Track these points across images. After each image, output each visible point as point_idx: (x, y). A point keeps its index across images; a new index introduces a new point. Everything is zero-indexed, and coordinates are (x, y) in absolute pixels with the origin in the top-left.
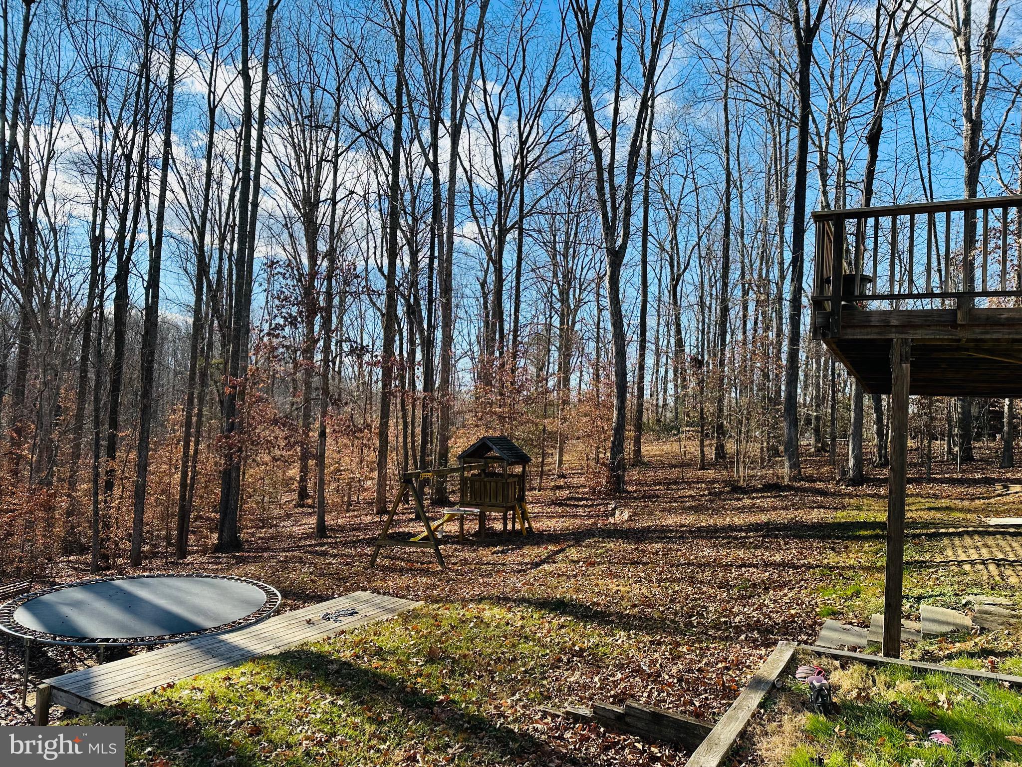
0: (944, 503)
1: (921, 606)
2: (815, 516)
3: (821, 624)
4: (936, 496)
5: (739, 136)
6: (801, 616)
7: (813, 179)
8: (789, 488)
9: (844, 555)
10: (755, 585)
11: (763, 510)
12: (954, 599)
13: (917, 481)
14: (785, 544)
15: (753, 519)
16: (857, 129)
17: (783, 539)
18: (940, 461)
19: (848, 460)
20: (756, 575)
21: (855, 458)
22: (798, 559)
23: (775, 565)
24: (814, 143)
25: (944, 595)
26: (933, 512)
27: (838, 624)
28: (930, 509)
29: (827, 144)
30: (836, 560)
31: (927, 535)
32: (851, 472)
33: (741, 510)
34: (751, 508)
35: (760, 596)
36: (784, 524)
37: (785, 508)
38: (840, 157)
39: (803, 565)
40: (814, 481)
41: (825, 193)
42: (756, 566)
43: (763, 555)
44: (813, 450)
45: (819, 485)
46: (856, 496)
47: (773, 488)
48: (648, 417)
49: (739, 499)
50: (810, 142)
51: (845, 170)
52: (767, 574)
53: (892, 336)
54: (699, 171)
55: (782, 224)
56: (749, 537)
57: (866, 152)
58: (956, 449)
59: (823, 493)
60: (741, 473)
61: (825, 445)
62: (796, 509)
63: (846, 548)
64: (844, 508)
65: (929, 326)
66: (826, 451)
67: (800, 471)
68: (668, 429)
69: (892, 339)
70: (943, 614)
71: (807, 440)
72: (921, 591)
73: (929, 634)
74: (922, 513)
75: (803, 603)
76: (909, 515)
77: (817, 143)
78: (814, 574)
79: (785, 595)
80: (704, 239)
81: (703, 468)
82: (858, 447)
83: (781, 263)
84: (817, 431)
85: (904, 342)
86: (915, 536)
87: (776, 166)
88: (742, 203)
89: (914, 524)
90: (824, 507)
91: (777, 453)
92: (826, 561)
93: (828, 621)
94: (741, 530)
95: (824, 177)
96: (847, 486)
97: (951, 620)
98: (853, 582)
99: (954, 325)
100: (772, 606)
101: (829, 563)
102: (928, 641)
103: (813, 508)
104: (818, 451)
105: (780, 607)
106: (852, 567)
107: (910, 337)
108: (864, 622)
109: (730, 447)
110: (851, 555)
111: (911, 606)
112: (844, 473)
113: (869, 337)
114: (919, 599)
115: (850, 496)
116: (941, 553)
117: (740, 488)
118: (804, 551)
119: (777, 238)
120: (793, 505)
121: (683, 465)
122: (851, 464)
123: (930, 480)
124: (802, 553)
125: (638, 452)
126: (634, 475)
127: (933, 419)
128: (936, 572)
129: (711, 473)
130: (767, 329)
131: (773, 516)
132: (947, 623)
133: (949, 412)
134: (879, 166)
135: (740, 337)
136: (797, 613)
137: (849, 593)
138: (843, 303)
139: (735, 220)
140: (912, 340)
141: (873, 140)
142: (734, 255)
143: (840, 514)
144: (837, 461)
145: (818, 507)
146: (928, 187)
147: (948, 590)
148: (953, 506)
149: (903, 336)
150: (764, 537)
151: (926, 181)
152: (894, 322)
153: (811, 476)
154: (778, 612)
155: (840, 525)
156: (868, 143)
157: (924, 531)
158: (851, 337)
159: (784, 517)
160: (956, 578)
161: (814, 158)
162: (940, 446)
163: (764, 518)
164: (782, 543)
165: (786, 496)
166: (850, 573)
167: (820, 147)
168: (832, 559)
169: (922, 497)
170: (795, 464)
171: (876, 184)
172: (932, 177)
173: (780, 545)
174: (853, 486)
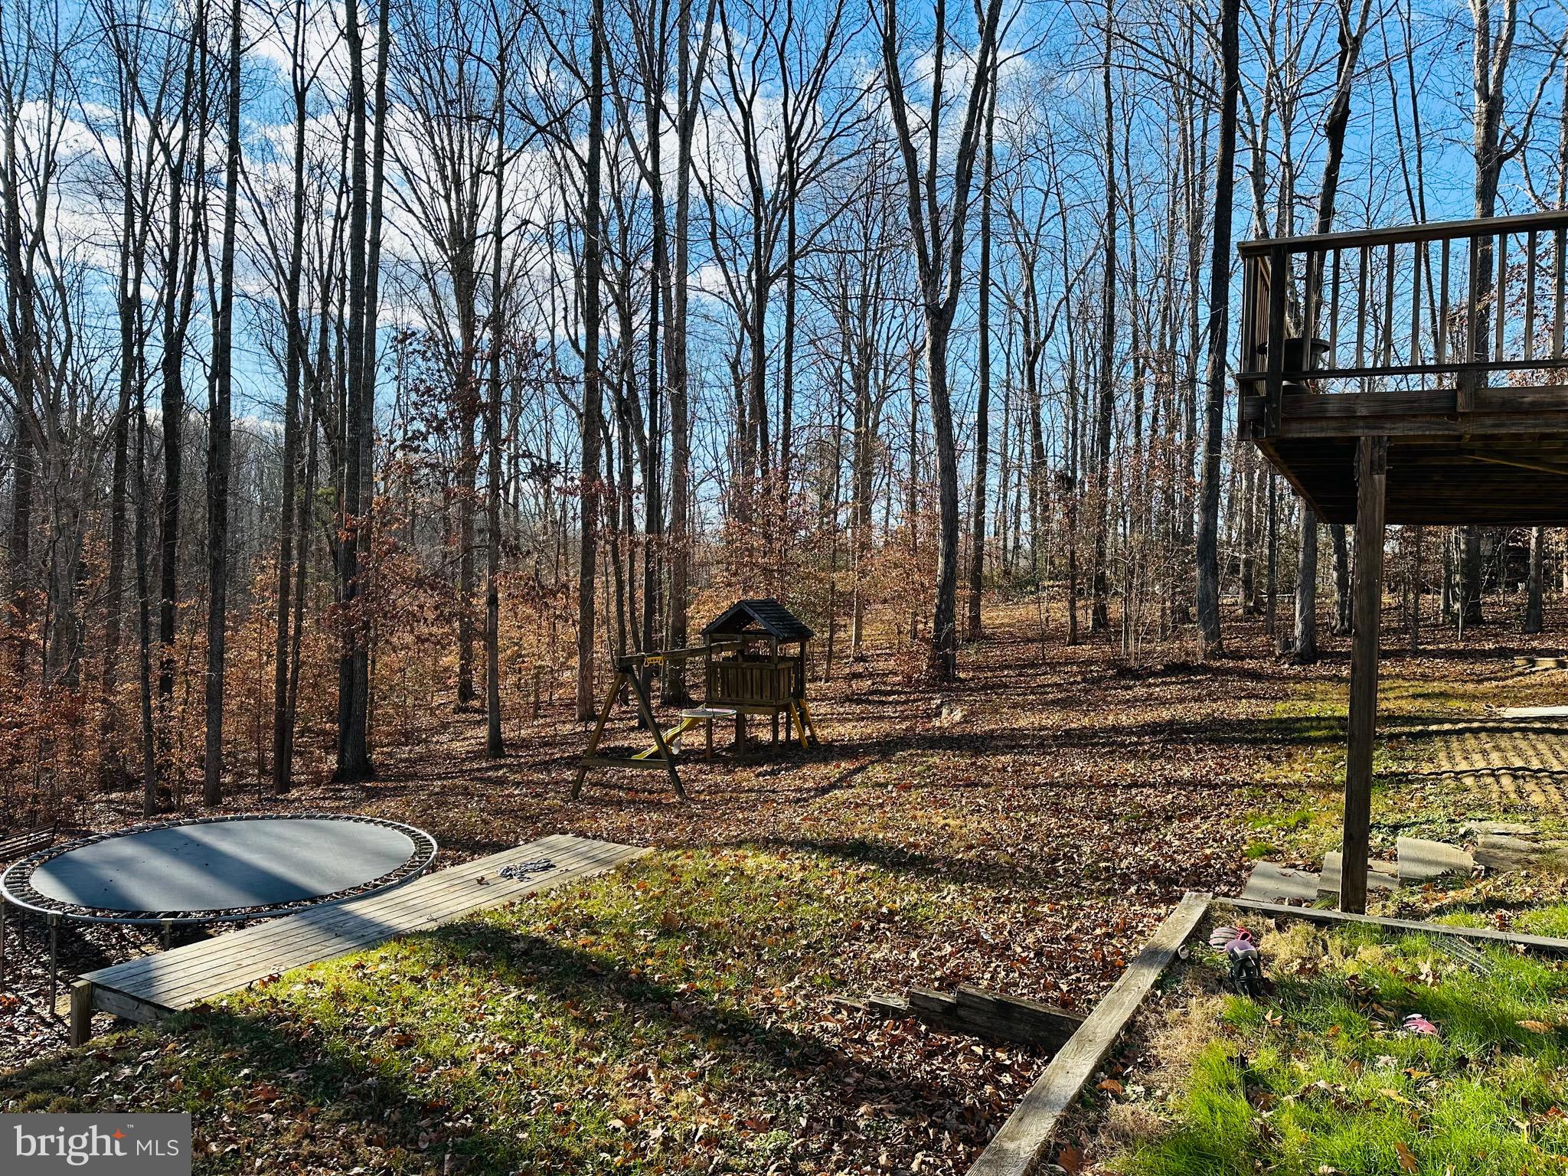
0: (1436, 687)
1: (1399, 839)
2: (1243, 709)
3: (1249, 869)
4: (1425, 677)
5: (1128, 127)
6: (1220, 857)
7: (1244, 193)
8: (1204, 669)
9: (1285, 766)
10: (1151, 813)
11: (1163, 703)
12: (1447, 827)
13: (1397, 655)
14: (1197, 752)
15: (1150, 716)
16: (1312, 112)
17: (1195, 744)
18: (1432, 625)
19: (1292, 626)
20: (1153, 799)
21: (1305, 622)
22: (1217, 774)
23: (1182, 784)
24: (1244, 136)
25: (1433, 822)
26: (1421, 700)
27: (1275, 868)
28: (1415, 696)
29: (1265, 138)
30: (1273, 774)
31: (1409, 734)
32: (1298, 643)
33: (1131, 703)
34: (1147, 699)
35: (1158, 830)
36: (1196, 723)
37: (1199, 699)
38: (1284, 159)
39: (1224, 783)
40: (1242, 658)
41: (1261, 215)
42: (1153, 786)
43: (1163, 769)
44: (1241, 611)
45: (1250, 664)
46: (1306, 678)
47: (1179, 669)
48: (990, 567)
49: (1129, 688)
50: (1238, 134)
51: (1293, 178)
52: (1170, 796)
53: (1359, 432)
54: (1068, 184)
55: (1195, 264)
56: (1143, 744)
57: (1324, 151)
58: (1457, 606)
59: (1256, 676)
60: (1131, 647)
61: (1259, 602)
62: (1215, 701)
63: (1289, 756)
64: (1286, 697)
65: (1415, 416)
66: (1261, 613)
67: (1220, 643)
68: (1019, 585)
69: (1358, 438)
70: (1431, 850)
71: (1232, 598)
72: (1399, 816)
73: (1408, 879)
74: (1403, 703)
75: (1223, 838)
76: (1383, 705)
77: (1250, 136)
78: (1240, 795)
79: (1197, 827)
80: (1076, 289)
81: (1074, 642)
82: (1309, 606)
83: (1195, 326)
84: (1247, 582)
85: (1377, 441)
86: (1392, 737)
87: (1186, 173)
88: (1132, 232)
89: (1392, 719)
90: (1256, 697)
91: (1186, 618)
92: (1258, 776)
93: (1261, 864)
94: (1132, 733)
95: (1260, 190)
96: (1291, 665)
97: (1443, 859)
98: (1298, 807)
99: (1452, 414)
100: (1177, 843)
101: (1262, 779)
102: (1408, 888)
103: (1240, 698)
104: (1249, 611)
105: (1189, 845)
106: (1297, 785)
107: (1386, 433)
108: (1313, 864)
109: (1116, 609)
110: (1296, 766)
111: (1383, 840)
112: (1287, 645)
113: (1323, 435)
114: (1395, 828)
115: (1297, 679)
116: (1431, 760)
117: (1130, 670)
118: (1226, 762)
119: (1188, 287)
120: (1209, 695)
121: (1045, 638)
122: (1297, 632)
123: (1416, 654)
124: (1222, 765)
125: (975, 619)
126: (969, 655)
127: (1421, 560)
128: (1423, 788)
129: (1085, 650)
130: (1172, 428)
131: (1178, 711)
132: (1437, 864)
133: (1447, 550)
134: (1344, 172)
135: (1131, 441)
136: (1213, 853)
137: (1292, 822)
138: (1285, 383)
139: (1123, 258)
140: (1389, 438)
141: (1336, 130)
142: (1123, 313)
143: (1280, 706)
144: (1277, 628)
145: (1248, 697)
146: (1417, 204)
147: (1439, 814)
148: (1451, 692)
149: (1375, 433)
150: (1165, 742)
151: (1415, 193)
152: (1362, 411)
153: (1238, 649)
154: (1185, 852)
155: (1280, 721)
156: (1328, 134)
157: (1406, 729)
158: (1296, 435)
159: (1194, 712)
160: (1451, 797)
161: (1244, 159)
162: (1432, 602)
163: (1166, 714)
164: (1192, 750)
165: (1199, 681)
166: (1294, 793)
167: (1254, 142)
168: (1267, 772)
169: (1404, 679)
170: (1212, 633)
171: (1339, 200)
172: (1424, 187)
173: (1189, 754)
174: (1301, 664)
